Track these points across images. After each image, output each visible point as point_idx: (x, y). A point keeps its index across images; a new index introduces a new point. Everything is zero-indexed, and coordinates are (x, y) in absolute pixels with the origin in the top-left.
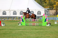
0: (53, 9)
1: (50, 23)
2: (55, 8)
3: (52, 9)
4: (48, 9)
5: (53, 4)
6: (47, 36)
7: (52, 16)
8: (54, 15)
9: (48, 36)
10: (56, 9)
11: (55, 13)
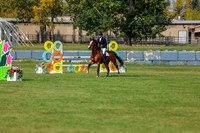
0: (32, 20)
1: (18, 71)
2: (36, 18)
3: (28, 22)
4: (12, 22)
5: (31, 4)
6: (7, 115)
7: (28, 45)
8: (34, 42)
9: (12, 116)
10: (41, 22)
11: (38, 36)
